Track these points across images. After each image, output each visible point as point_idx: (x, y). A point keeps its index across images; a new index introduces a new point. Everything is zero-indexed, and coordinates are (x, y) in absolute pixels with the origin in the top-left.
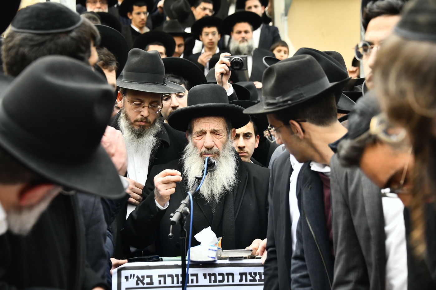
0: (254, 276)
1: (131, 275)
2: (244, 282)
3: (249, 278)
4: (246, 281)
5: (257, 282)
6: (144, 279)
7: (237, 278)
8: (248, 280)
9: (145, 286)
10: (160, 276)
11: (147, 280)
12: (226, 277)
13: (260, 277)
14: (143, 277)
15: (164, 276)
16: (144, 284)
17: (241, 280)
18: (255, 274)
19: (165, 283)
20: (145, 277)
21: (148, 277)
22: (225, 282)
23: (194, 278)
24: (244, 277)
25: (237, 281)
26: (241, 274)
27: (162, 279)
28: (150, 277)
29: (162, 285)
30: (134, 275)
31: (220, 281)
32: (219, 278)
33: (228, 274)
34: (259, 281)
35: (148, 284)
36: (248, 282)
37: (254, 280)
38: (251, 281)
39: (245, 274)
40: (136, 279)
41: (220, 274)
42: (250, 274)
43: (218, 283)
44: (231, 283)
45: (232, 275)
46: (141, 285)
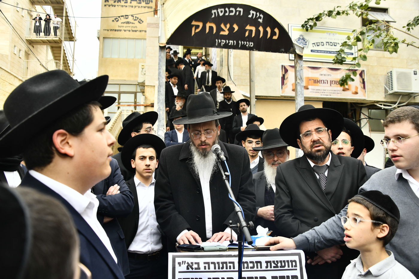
0: (276, 263)
1: (183, 262)
2: (269, 268)
3: (273, 265)
4: (271, 267)
5: (279, 268)
6: (193, 265)
7: (264, 265)
8: (272, 267)
9: (194, 270)
10: (205, 263)
11: (195, 266)
12: (255, 264)
13: (281, 264)
14: (192, 263)
15: (208, 263)
16: (192, 269)
17: (267, 267)
18: (277, 262)
19: (209, 268)
20: (194, 263)
21: (196, 263)
22: (255, 269)
23: (232, 265)
24: (269, 264)
25: (264, 268)
26: (267, 262)
27: (207, 265)
28: (198, 264)
29: (207, 270)
30: (185, 262)
31: (251, 268)
32: (251, 265)
33: (257, 262)
34: (281, 267)
35: (196, 269)
36: (273, 269)
37: (277, 267)
38: (274, 267)
39: (270, 262)
40: (186, 265)
41: (251, 262)
42: (274, 262)
43: (250, 269)
44: (259, 269)
45: (260, 262)
46: (190, 270)
